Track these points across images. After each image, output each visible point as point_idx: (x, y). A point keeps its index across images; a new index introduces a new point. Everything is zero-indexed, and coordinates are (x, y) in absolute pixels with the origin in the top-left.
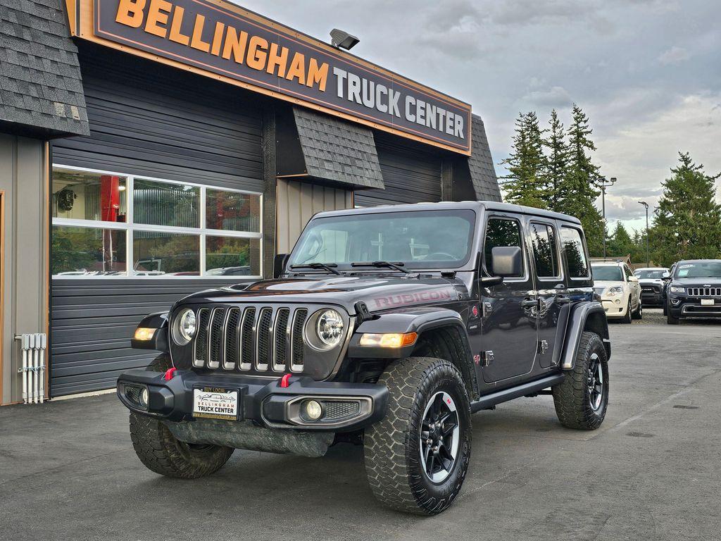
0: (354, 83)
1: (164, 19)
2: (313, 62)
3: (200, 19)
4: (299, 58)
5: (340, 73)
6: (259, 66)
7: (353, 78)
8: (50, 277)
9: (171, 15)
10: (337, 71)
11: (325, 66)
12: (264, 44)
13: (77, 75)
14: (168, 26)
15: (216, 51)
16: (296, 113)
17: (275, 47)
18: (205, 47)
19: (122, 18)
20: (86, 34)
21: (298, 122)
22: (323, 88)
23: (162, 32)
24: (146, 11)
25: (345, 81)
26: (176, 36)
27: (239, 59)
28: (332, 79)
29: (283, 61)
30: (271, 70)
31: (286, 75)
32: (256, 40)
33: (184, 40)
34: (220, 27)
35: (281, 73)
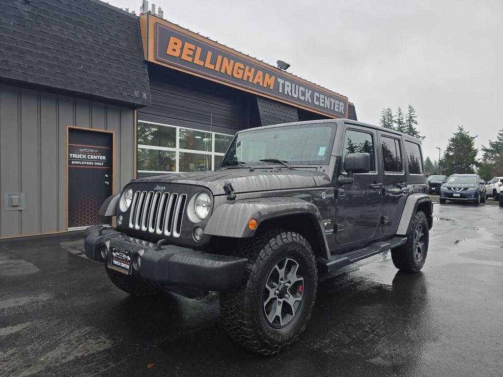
0: (288, 86)
1: (191, 53)
2: (267, 75)
3: (210, 54)
4: (260, 73)
5: (281, 81)
6: (240, 77)
7: (287, 83)
8: (137, 171)
9: (195, 51)
10: (279, 80)
11: (273, 78)
12: (242, 67)
13: (147, 78)
14: (193, 56)
15: (217, 69)
16: (258, 100)
17: (247, 68)
18: (212, 67)
19: (169, 52)
20: (151, 59)
21: (259, 103)
22: (271, 88)
23: (190, 59)
24: (182, 49)
25: (284, 85)
26: (197, 61)
27: (229, 73)
28: (277, 84)
29: (251, 75)
30: (245, 79)
31: (253, 81)
32: (238, 64)
33: (202, 63)
34: (220, 57)
35: (251, 80)
